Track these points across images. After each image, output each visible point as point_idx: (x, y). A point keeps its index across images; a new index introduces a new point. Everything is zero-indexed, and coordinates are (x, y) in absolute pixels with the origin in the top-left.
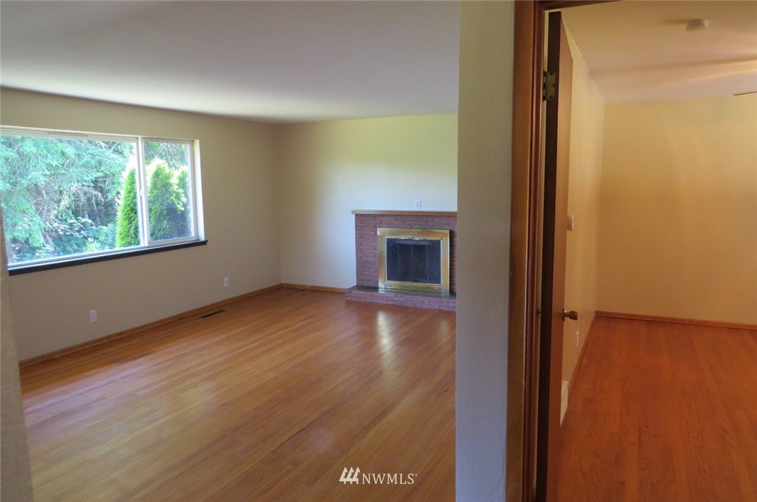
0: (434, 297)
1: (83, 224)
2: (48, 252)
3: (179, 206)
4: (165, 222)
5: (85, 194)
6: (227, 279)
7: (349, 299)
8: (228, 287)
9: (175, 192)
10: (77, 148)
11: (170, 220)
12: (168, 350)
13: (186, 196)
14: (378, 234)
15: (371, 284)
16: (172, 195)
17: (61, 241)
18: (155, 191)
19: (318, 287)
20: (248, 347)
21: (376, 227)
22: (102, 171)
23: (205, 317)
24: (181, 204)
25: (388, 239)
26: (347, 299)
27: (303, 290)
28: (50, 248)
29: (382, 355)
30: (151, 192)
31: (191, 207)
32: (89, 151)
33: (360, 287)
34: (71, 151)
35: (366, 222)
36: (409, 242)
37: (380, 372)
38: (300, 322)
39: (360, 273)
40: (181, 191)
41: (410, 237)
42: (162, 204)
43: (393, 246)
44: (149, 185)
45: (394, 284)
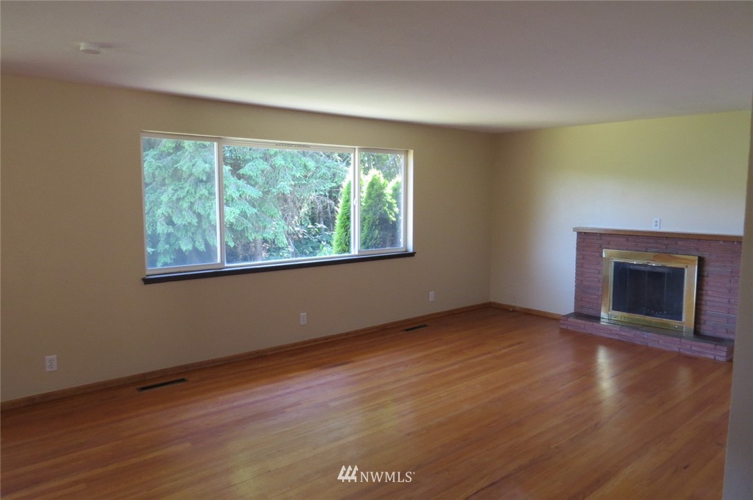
0: (673, 336)
1: (318, 229)
2: (289, 252)
3: (391, 216)
4: (377, 232)
5: (322, 202)
6: (433, 292)
7: (565, 327)
8: (433, 302)
9: (388, 202)
10: (317, 162)
11: (382, 229)
12: (367, 361)
13: (399, 206)
14: (604, 256)
15: (592, 312)
16: (385, 205)
17: (300, 244)
18: (370, 201)
19: (529, 310)
20: (446, 370)
21: (601, 248)
22: (336, 182)
23: (407, 330)
24: (393, 214)
25: (616, 263)
26: (562, 327)
27: (513, 311)
28: (291, 249)
29: (600, 402)
30: (366, 202)
31: (402, 218)
32: (326, 164)
33: (578, 315)
34: (311, 164)
35: (589, 242)
36: (643, 268)
37: (596, 424)
38: (505, 348)
39: (578, 299)
40: (394, 201)
41: (645, 262)
42: (375, 214)
43: (622, 272)
44: (364, 195)
45: (619, 315)
